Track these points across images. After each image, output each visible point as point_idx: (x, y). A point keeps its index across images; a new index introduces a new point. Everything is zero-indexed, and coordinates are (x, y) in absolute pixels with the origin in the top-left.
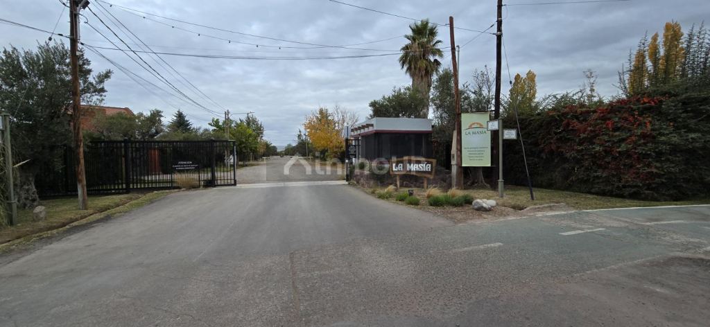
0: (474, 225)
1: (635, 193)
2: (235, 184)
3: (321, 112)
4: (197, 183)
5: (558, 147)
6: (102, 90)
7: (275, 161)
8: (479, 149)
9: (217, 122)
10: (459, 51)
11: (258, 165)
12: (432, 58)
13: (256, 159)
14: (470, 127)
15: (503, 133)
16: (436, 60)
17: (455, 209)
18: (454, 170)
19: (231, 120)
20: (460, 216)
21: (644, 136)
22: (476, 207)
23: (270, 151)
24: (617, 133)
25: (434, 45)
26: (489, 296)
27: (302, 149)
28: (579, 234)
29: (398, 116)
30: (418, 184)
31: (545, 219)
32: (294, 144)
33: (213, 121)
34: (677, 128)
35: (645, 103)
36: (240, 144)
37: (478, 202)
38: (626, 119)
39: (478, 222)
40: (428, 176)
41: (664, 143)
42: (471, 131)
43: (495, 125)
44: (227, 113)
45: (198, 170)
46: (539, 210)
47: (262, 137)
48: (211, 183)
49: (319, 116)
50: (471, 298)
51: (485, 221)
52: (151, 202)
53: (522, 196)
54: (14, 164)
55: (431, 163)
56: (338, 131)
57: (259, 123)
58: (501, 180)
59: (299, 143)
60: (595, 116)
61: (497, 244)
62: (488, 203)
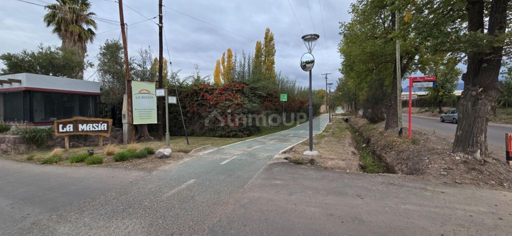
0: (166, 171)
1: (235, 135)
5: (198, 110)
8: (147, 110)
10: (127, 29)
12: (85, 27)
14: (140, 93)
15: (168, 98)
16: (89, 30)
17: (141, 161)
18: (125, 127)
20: (149, 166)
21: (238, 104)
22: (159, 156)
24: (227, 102)
25: (88, 15)
26: (215, 222)
28: (228, 162)
29: (48, 75)
30: (88, 143)
31: (206, 156)
34: (250, 101)
35: (238, 87)
37: (160, 152)
38: (231, 95)
39: (167, 167)
40: (105, 134)
41: (245, 108)
42: (141, 95)
43: (161, 92)
46: (200, 150)
50: (204, 229)
51: (171, 165)
53: (181, 143)
55: (107, 122)
58: (167, 133)
60: (217, 92)
61: (192, 181)
62: (167, 151)
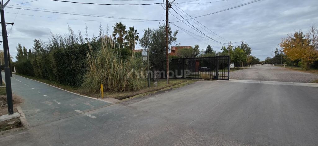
2: (228, 79)
3: (296, 35)
4: (209, 77)
6: (176, 39)
7: (257, 67)
9: (225, 48)
11: (246, 69)
13: (245, 65)
19: (231, 46)
23: (255, 61)
27: (278, 60)
32: (272, 57)
33: (223, 47)
36: (236, 58)
44: (230, 43)
45: (210, 71)
47: (250, 54)
48: (216, 78)
49: (294, 38)
52: (188, 84)
54: (150, 67)
56: (312, 46)
57: (249, 47)
59: (276, 56)
